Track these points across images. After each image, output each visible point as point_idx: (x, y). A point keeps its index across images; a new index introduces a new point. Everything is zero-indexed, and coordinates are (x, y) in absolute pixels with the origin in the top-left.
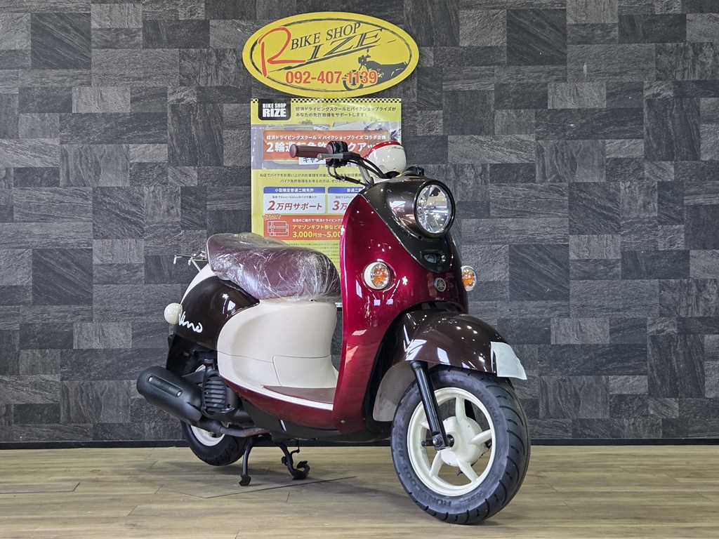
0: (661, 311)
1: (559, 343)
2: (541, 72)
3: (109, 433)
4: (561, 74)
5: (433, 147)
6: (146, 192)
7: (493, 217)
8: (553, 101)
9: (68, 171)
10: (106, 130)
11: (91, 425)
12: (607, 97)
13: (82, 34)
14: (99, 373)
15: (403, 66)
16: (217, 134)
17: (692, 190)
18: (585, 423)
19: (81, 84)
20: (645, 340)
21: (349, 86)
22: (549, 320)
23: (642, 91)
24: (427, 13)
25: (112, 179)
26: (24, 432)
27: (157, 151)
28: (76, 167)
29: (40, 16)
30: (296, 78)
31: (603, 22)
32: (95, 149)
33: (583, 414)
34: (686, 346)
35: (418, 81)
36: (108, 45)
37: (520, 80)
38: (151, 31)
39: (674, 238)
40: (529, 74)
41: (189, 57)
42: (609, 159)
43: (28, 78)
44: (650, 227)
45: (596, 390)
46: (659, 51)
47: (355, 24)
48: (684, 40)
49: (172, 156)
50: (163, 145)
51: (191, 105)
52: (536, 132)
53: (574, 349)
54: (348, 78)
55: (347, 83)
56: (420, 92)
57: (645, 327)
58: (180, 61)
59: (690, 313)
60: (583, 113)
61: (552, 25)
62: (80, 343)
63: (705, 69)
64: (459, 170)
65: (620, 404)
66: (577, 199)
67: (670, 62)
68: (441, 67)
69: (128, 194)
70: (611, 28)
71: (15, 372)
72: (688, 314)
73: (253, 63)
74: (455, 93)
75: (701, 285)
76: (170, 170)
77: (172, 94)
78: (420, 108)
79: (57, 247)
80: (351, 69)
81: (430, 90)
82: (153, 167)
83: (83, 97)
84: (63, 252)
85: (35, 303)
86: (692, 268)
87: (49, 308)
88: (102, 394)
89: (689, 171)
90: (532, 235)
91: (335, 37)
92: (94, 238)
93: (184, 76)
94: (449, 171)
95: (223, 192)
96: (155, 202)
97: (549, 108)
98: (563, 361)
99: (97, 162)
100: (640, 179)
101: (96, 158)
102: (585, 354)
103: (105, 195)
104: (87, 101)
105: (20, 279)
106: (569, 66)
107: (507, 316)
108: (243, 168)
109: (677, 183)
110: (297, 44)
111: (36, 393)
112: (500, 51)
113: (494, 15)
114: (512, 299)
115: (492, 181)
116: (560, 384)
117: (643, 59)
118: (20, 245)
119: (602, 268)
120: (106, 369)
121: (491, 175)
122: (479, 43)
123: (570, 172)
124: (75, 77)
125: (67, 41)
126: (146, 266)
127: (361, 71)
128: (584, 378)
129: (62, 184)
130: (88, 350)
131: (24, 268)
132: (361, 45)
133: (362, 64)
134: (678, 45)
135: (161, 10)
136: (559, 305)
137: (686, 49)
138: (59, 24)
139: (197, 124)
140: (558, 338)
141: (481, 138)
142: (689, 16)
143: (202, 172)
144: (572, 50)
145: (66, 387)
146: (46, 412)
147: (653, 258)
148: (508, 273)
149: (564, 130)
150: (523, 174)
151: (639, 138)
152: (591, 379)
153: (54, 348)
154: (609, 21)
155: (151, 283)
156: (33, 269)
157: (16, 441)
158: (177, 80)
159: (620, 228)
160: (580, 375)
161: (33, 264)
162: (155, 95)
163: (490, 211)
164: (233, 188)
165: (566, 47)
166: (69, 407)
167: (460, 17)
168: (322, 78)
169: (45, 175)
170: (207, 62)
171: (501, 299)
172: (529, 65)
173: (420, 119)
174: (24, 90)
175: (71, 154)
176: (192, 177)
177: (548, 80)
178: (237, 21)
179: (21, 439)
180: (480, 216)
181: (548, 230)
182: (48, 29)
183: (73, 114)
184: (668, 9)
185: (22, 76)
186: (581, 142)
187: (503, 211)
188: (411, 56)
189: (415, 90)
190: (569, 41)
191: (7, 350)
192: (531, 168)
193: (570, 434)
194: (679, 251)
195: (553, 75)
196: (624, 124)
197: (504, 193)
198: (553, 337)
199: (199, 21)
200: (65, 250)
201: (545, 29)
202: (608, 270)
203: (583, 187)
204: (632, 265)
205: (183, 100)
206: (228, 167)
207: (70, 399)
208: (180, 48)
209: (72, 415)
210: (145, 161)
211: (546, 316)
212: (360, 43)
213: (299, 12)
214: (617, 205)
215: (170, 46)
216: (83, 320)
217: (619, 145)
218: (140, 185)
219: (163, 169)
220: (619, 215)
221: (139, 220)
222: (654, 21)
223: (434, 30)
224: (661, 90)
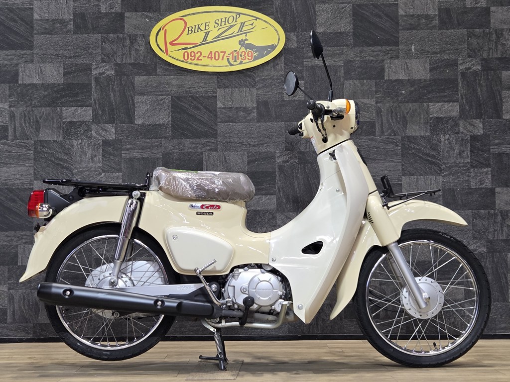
0: (474, 235)
2: (379, 51)
3: (45, 331)
4: (395, 53)
5: (297, 109)
6: (75, 144)
8: (388, 74)
9: (15, 127)
10: (45, 96)
11: (32, 325)
12: (430, 71)
13: (27, 24)
15: (273, 47)
16: (130, 99)
17: (497, 142)
19: (26, 62)
21: (232, 62)
23: (457, 66)
24: (291, 7)
25: (46, 135)
27: (84, 113)
28: (21, 124)
30: (191, 56)
31: (426, 13)
32: (36, 111)
34: (493, 262)
35: (285, 58)
36: (46, 32)
37: (363, 58)
38: (79, 21)
39: (484, 178)
40: (370, 52)
41: (109, 40)
42: (432, 117)
44: (464, 170)
46: (469, 36)
47: (236, 15)
48: (488, 26)
49: (95, 116)
50: (89, 108)
51: (110, 77)
52: (376, 97)
54: (231, 56)
55: (230, 60)
56: (286, 67)
58: (102, 44)
59: (496, 236)
60: (412, 82)
61: (388, 16)
62: (23, 261)
63: (506, 49)
66: (408, 148)
67: (478, 44)
68: (303, 48)
70: (433, 17)
72: (494, 237)
73: (158, 45)
74: (313, 68)
75: (504, 215)
76: (94, 127)
77: (96, 69)
79: (6, 187)
80: (233, 50)
81: (294, 65)
82: (81, 125)
83: (27, 71)
84: (10, 190)
86: (497, 202)
89: (494, 126)
91: (221, 25)
92: (35, 180)
93: (104, 55)
95: (134, 144)
96: (81, 152)
97: (386, 79)
99: (37, 121)
100: (457, 133)
101: (36, 118)
103: (43, 146)
104: (29, 75)
106: (401, 47)
108: (150, 125)
109: (485, 136)
110: (191, 30)
112: (348, 36)
113: (343, 8)
117: (458, 42)
122: (332, 29)
123: (403, 128)
124: (21, 56)
125: (15, 29)
127: (241, 51)
129: (10, 138)
132: (241, 31)
133: (242, 46)
134: (484, 31)
135: (87, 5)
137: (490, 33)
138: (9, 16)
139: (115, 92)
142: (493, 9)
143: (119, 129)
144: (403, 35)
145: (11, 294)
147: (467, 194)
149: (397, 96)
150: (366, 130)
151: (455, 102)
153: (3, 265)
154: (431, 12)
158: (99, 58)
159: (441, 171)
162: (82, 70)
164: (142, 141)
165: (398, 33)
166: (14, 311)
167: (317, 10)
168: (211, 56)
170: (123, 44)
172: (370, 46)
175: (17, 115)
176: (111, 132)
177: (385, 58)
178: (146, 13)
181: (386, 172)
182: (0, 19)
183: (19, 85)
184: (476, 3)
186: (410, 105)
188: (279, 39)
189: (283, 65)
190: (400, 28)
192: (372, 125)
194: (486, 189)
195: (389, 53)
196: (443, 90)
199: (116, 13)
200: (12, 188)
201: (382, 18)
203: (412, 139)
204: (451, 199)
205: (104, 73)
206: (139, 125)
207: (15, 305)
208: (102, 34)
209: (16, 317)
210: (75, 120)
212: (240, 29)
213: (193, 6)
214: (439, 153)
215: (94, 32)
216: (26, 243)
217: (440, 107)
218: (71, 139)
219: (88, 126)
220: (440, 161)
221: (70, 166)
222: (465, 12)
223: (297, 20)
224: (471, 65)
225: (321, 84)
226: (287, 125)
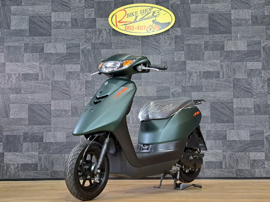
1: (230, 140)
2: (222, 37)
3: (57, 174)
4: (229, 37)
5: (181, 65)
6: (72, 83)
7: (204, 92)
8: (226, 48)
9: (42, 74)
10: (57, 59)
11: (50, 172)
12: (247, 46)
13: (48, 24)
14: (53, 151)
16: (99, 61)
18: (241, 171)
19: (48, 42)
20: (264, 139)
21: (149, 31)
22: (226, 131)
23: (261, 44)
25: (58, 78)
26: (24, 174)
27: (76, 67)
28: (45, 73)
29: (32, 17)
31: (245, 18)
32: (53, 66)
33: (240, 167)
35: (175, 40)
36: (58, 28)
37: (214, 40)
38: (74, 22)
40: (217, 37)
41: (88, 32)
42: (248, 69)
43: (27, 40)
44: (265, 95)
45: (245, 158)
46: (267, 29)
47: (151, 8)
49: (82, 69)
50: (78, 65)
51: (89, 50)
52: (220, 59)
53: (236, 142)
56: (176, 45)
57: (264, 134)
58: (85, 33)
60: (238, 52)
61: (226, 19)
62: (46, 140)
64: (191, 74)
65: (254, 163)
66: (236, 84)
68: (184, 35)
69: (65, 83)
70: (248, 20)
71: (21, 151)
74: (189, 45)
76: (81, 74)
77: (82, 46)
78: (176, 51)
79: (38, 103)
81: (179, 44)
82: (75, 73)
83: (48, 47)
84: (40, 105)
85: (29, 125)
87: (34, 126)
88: (54, 159)
90: (219, 98)
92: (52, 100)
93: (86, 39)
94: (187, 74)
96: (75, 86)
97: (225, 50)
98: (232, 147)
99: (53, 71)
100: (260, 77)
102: (240, 144)
103: (56, 84)
104: (49, 49)
105: (23, 116)
106: (233, 34)
107: (210, 129)
111: (29, 159)
112: (206, 29)
113: (204, 16)
114: (211, 123)
115: (203, 78)
116: (231, 156)
117: (261, 32)
118: (24, 103)
119: (246, 111)
120: (56, 150)
121: (203, 76)
122: (198, 26)
123: (234, 75)
124: (45, 40)
125: (42, 26)
126: (72, 110)
128: (240, 153)
129: (40, 79)
130: (49, 143)
131: (25, 111)
132: (153, 16)
135: (78, 15)
136: (230, 125)
138: (39, 20)
139: (91, 57)
140: (230, 138)
141: (199, 62)
144: (234, 29)
145: (40, 157)
146: (32, 166)
147: (266, 107)
148: (210, 113)
149: (231, 59)
150: (215, 75)
151: (260, 61)
152: (243, 153)
153: (36, 142)
154: (247, 18)
155: (73, 117)
156: (28, 112)
157: (21, 178)
158: (84, 41)
159: (253, 96)
160: (238, 152)
161: (28, 110)
162: (75, 46)
163: (202, 89)
165: (231, 28)
166: (41, 165)
167: (191, 16)
169: (33, 76)
170: (95, 34)
171: (207, 123)
172: (217, 34)
173: (175, 55)
174: (26, 44)
175: (43, 69)
176: (89, 77)
177: (225, 40)
178: (107, 18)
179: (23, 177)
180: (199, 91)
181: (225, 96)
182: (35, 22)
183: (44, 53)
185: (25, 39)
186: (237, 63)
187: (208, 89)
189: (174, 44)
190: (232, 25)
191: (18, 143)
192: (218, 73)
193: (235, 175)
195: (226, 38)
196: (254, 56)
197: (208, 82)
198: (228, 137)
199: (93, 19)
201: (223, 21)
202: (249, 112)
203: (238, 80)
204: (258, 110)
205: (86, 48)
207: (42, 161)
208: (85, 28)
209: (43, 168)
210: (72, 71)
211: (225, 129)
214: (252, 87)
215: (81, 28)
216: (47, 131)
217: (252, 64)
218: (70, 80)
219: (78, 74)
220: (252, 91)
221: (69, 93)
222: (265, 18)
223: (181, 22)
224: (268, 43)
225: (193, 53)
226: (176, 73)
